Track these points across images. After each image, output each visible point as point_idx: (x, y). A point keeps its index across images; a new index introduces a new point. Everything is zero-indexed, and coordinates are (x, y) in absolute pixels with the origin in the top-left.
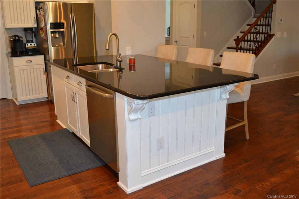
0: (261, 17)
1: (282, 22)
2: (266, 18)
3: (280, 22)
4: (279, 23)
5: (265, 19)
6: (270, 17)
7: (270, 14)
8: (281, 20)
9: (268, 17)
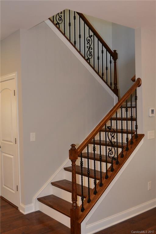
0: (118, 108)
1: (154, 115)
2: (127, 108)
3: (151, 115)
4: (149, 116)
5: (124, 110)
6: (134, 107)
7: (134, 104)
8: (153, 111)
9: (129, 107)
